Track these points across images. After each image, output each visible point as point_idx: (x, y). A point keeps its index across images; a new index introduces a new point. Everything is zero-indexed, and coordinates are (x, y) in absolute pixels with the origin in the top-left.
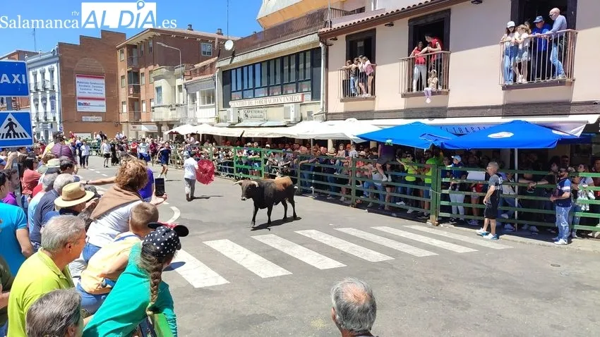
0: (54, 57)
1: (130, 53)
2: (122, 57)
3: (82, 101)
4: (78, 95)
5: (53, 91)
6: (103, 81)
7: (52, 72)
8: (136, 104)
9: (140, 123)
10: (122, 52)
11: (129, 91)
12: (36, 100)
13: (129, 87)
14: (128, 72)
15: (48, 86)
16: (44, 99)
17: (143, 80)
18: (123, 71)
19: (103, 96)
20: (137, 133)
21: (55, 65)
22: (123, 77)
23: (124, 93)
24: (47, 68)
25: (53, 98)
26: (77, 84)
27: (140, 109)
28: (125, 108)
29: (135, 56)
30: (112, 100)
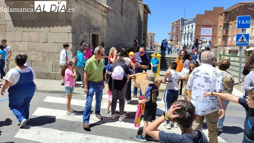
0: (194, 20)
1: (226, 15)
2: (222, 18)
3: (203, 37)
4: (202, 35)
5: (192, 34)
6: (211, 29)
7: (192, 26)
8: (225, 37)
9: (227, 46)
10: (222, 15)
11: (223, 32)
12: (185, 37)
13: (223, 31)
14: (224, 24)
15: (190, 32)
16: (188, 37)
17: (230, 27)
18: (221, 23)
19: (211, 35)
20: (224, 51)
21: (194, 24)
22: (220, 26)
23: (220, 33)
24: (190, 25)
25: (191, 36)
26: (202, 30)
27: (227, 40)
28: (220, 40)
29: (228, 17)
30: (214, 36)
